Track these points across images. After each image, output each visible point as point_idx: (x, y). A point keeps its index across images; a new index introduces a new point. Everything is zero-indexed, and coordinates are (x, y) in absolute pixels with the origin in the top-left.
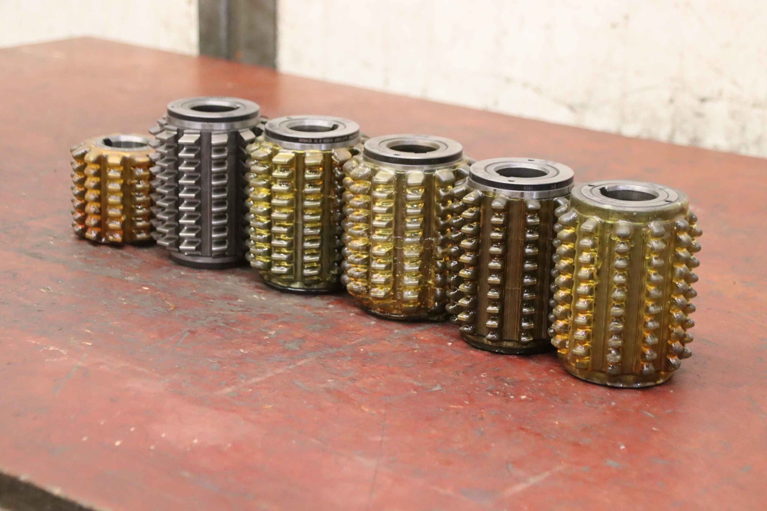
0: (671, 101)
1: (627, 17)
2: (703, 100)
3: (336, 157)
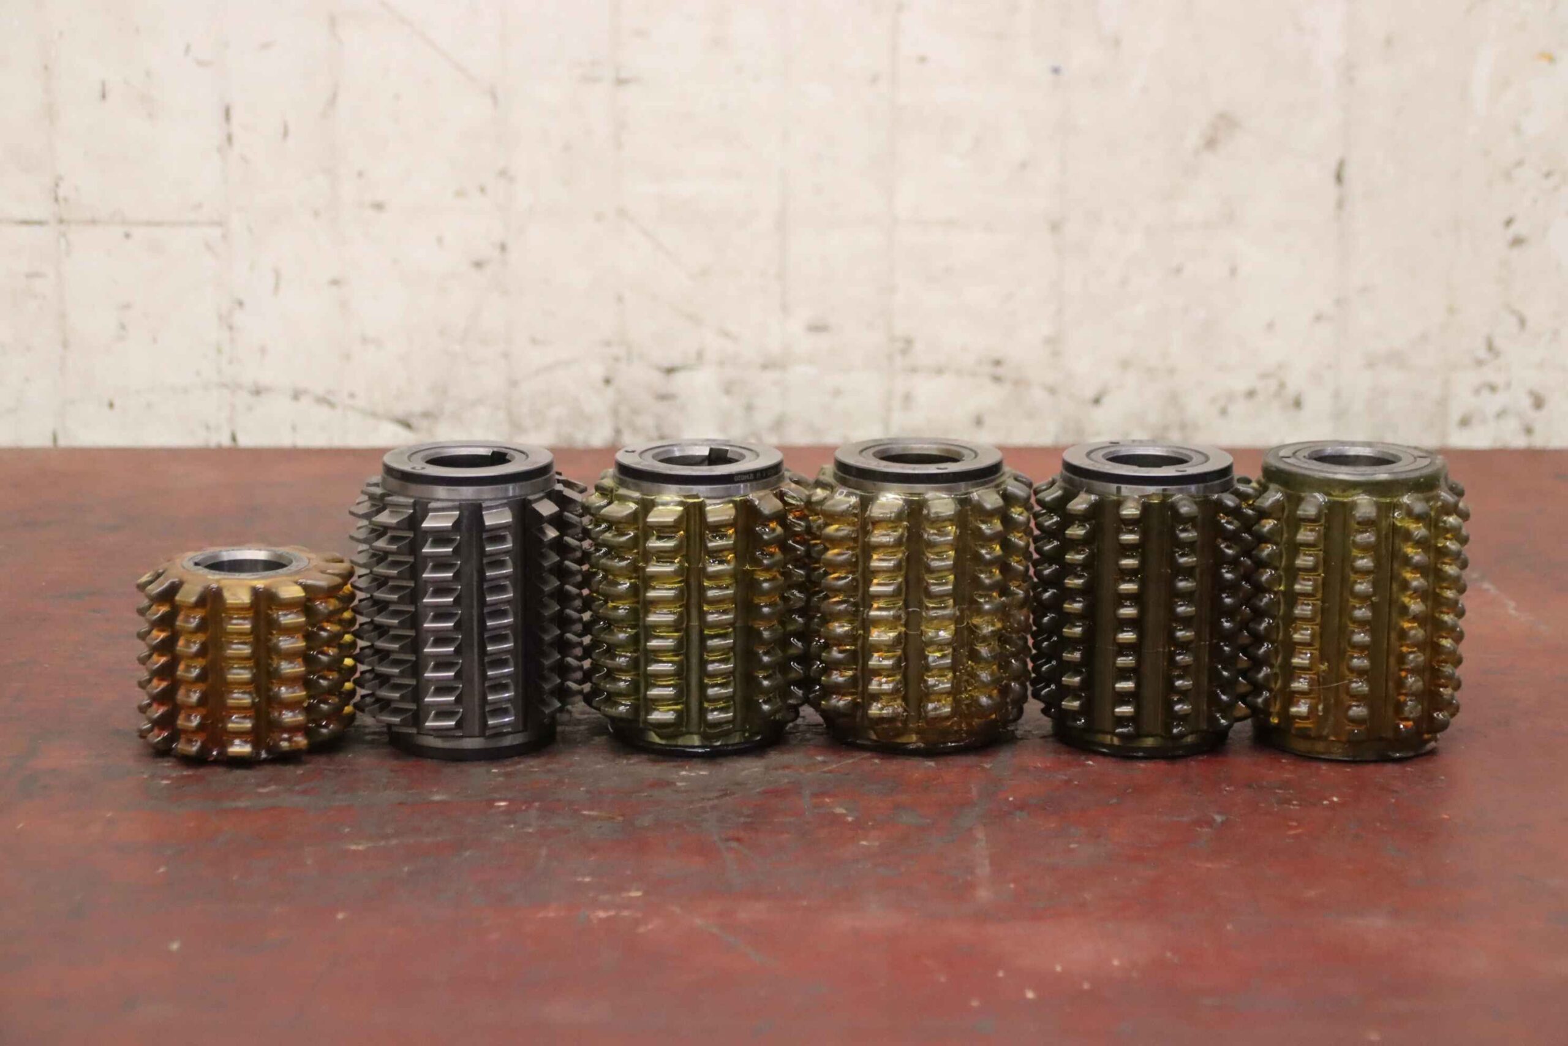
0: (607, 381)
1: (503, 248)
2: (670, 371)
3: (793, 498)
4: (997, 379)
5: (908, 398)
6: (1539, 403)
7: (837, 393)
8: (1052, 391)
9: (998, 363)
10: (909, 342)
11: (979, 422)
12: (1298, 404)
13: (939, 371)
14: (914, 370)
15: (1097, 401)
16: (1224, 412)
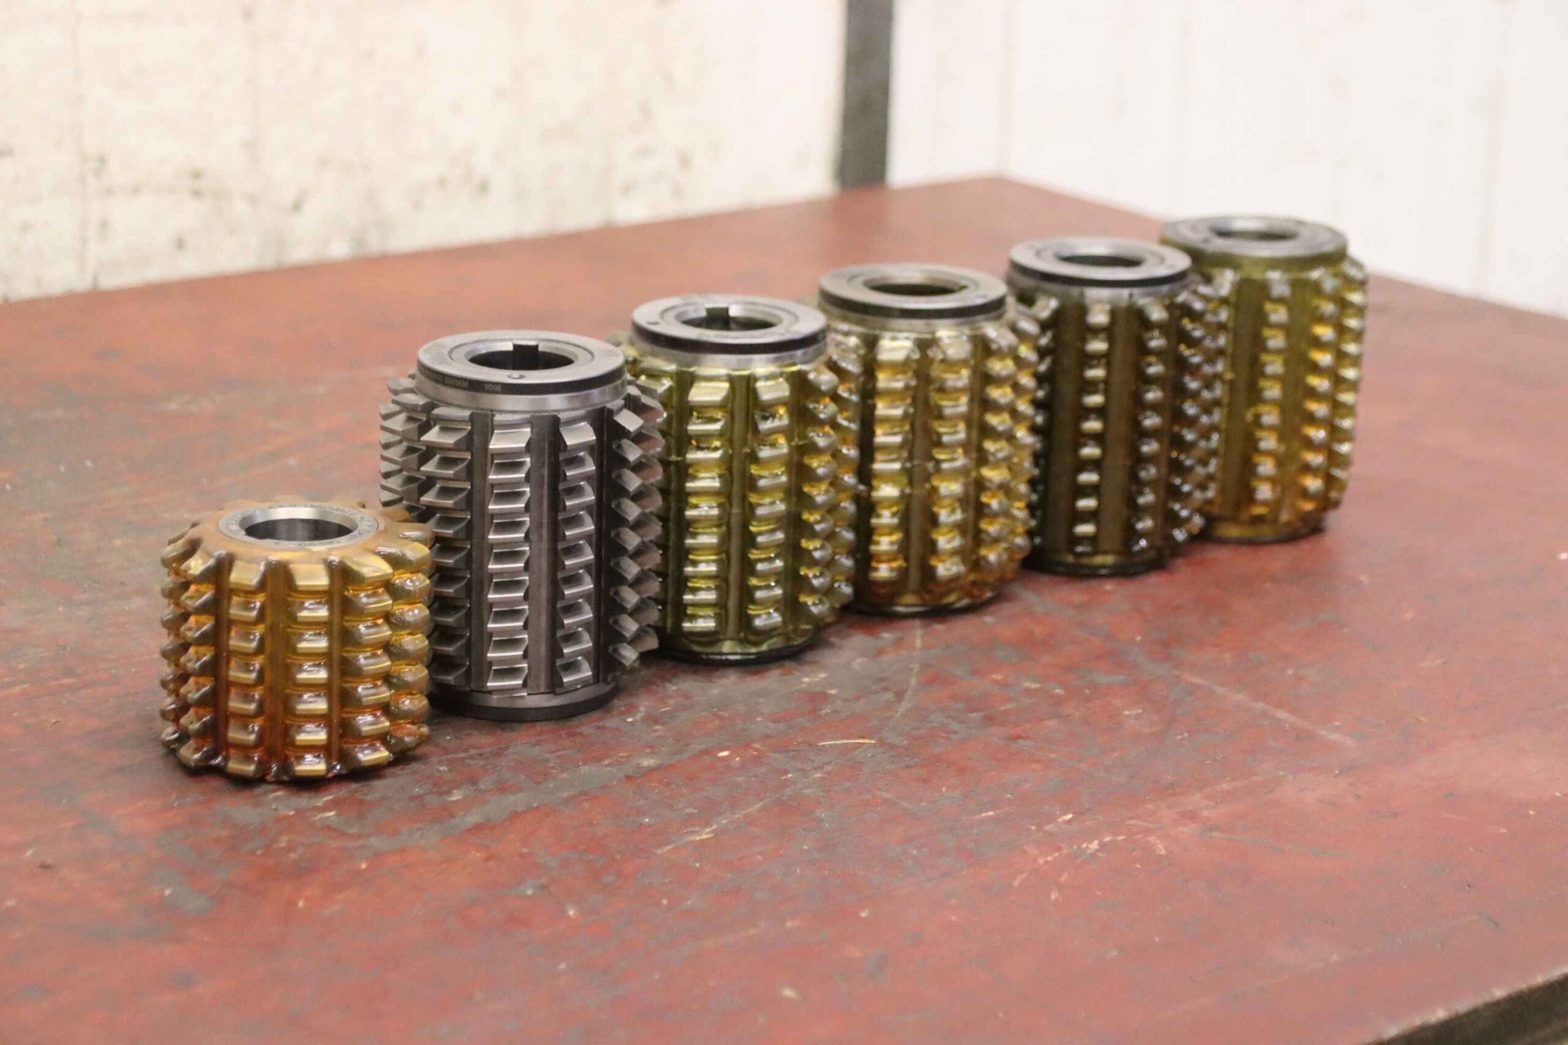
4: (197, 193)
5: (104, 226)
6: (685, 162)
7: (26, 227)
8: (252, 200)
9: (197, 175)
10: (102, 160)
11: (180, 244)
12: (484, 188)
13: (136, 190)
14: (110, 192)
15: (297, 207)
16: (418, 206)
